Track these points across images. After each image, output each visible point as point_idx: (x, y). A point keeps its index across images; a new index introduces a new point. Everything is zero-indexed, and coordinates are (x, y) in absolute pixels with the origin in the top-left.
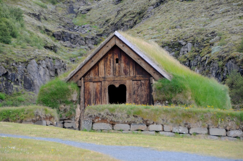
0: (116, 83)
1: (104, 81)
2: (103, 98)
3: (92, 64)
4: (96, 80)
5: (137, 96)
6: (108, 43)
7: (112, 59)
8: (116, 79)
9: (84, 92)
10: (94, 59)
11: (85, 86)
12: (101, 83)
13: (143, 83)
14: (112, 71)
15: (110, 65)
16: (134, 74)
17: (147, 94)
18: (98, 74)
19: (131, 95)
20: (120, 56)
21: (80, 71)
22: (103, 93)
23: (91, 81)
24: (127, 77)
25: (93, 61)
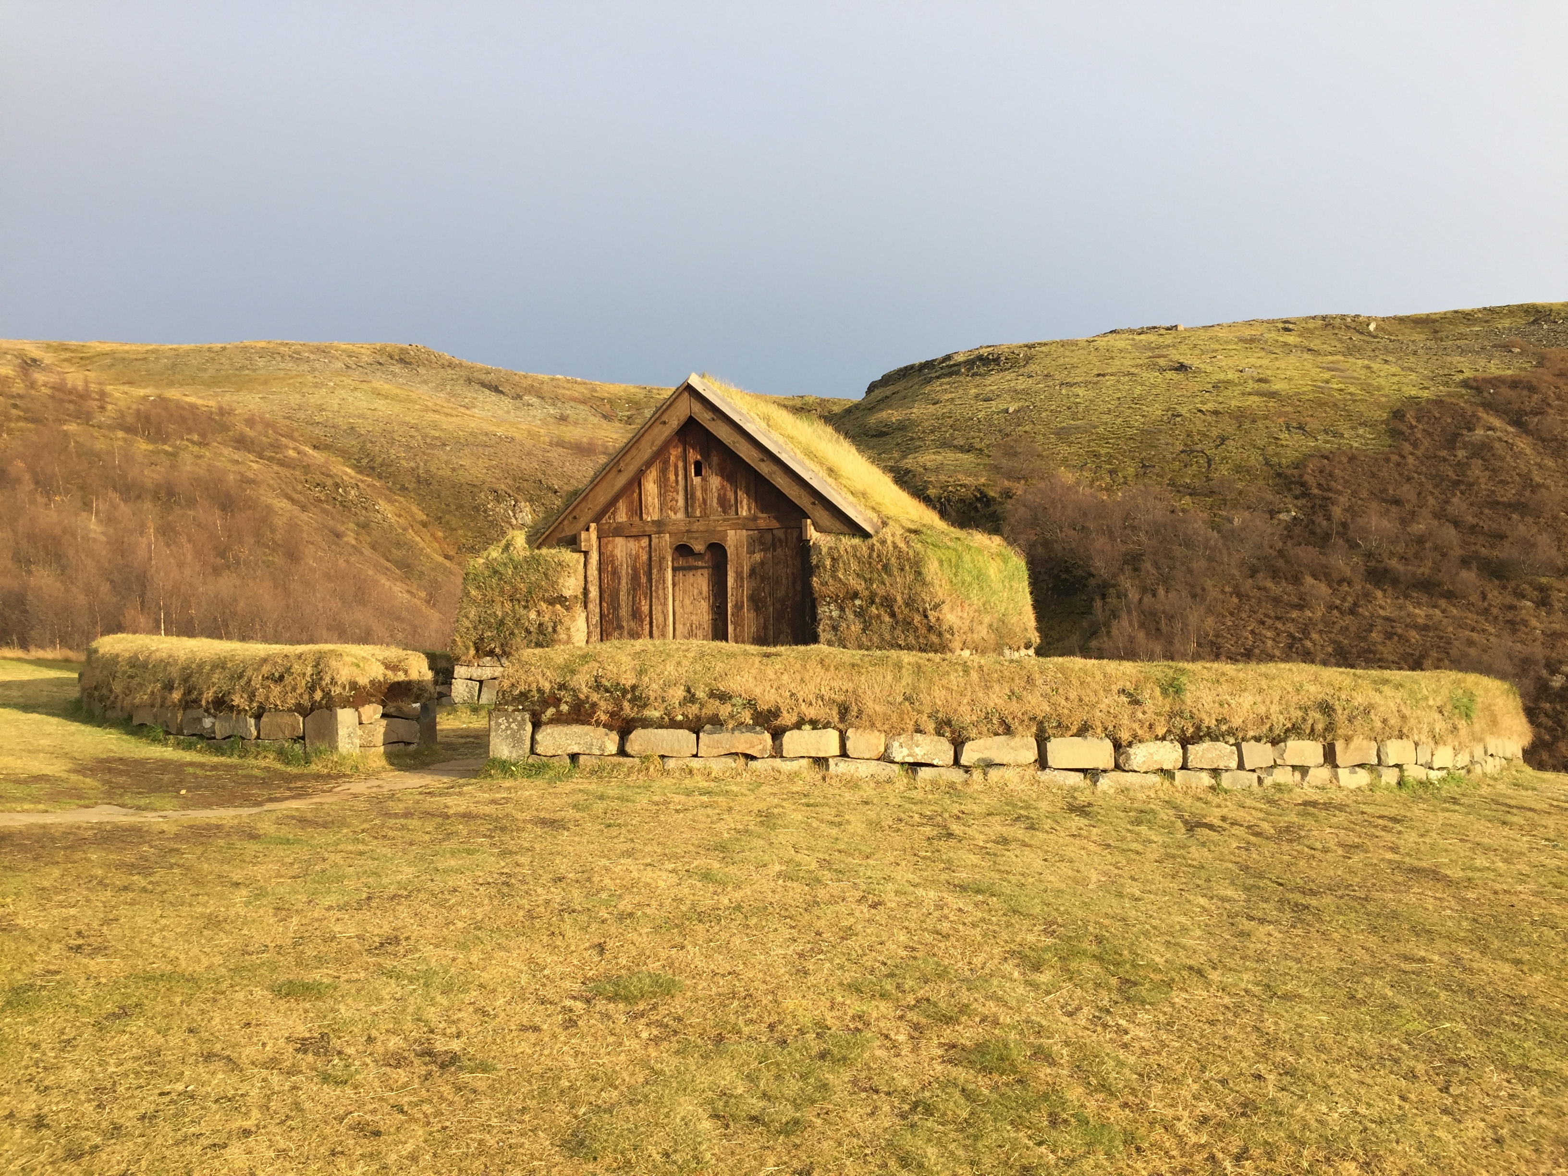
0: (697, 539)
1: (659, 532)
2: (657, 587)
3: (621, 481)
4: (634, 531)
5: (762, 581)
6: (668, 412)
7: (681, 465)
8: (695, 527)
9: (600, 570)
10: (627, 465)
11: (603, 550)
12: (650, 541)
13: (780, 540)
14: (681, 502)
15: (677, 481)
16: (749, 509)
17: (793, 573)
18: (638, 509)
19: (742, 578)
20: (705, 454)
21: (583, 504)
22: (655, 571)
23: (618, 531)
24: (728, 520)
25: (620, 471)
